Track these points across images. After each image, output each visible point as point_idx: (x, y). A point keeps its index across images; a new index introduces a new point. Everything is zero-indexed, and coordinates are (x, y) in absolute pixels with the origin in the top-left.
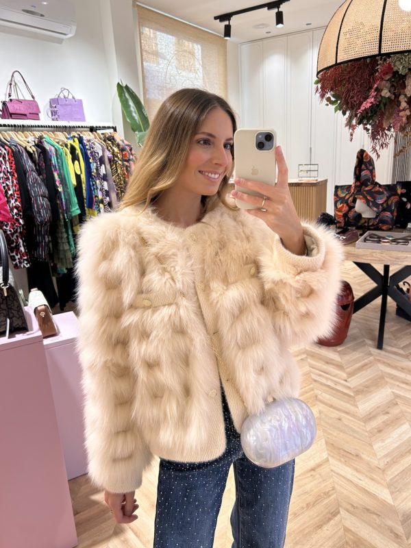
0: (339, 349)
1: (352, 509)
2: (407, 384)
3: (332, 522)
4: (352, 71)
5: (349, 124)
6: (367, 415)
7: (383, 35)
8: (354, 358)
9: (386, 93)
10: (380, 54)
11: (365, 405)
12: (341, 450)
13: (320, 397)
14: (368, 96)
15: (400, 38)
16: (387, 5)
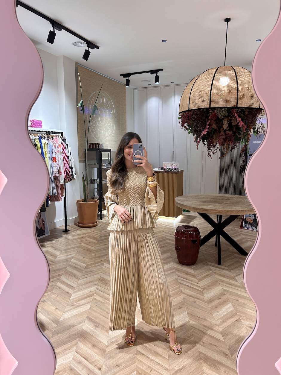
0: (193, 267)
1: (203, 344)
2: (230, 284)
3: (193, 349)
4: (197, 115)
5: (196, 141)
6: (209, 300)
7: (211, 100)
8: (202, 271)
9: (214, 127)
10: (210, 108)
11: (207, 296)
12: (196, 317)
13: (183, 291)
14: (205, 128)
15: (220, 101)
16: (213, 84)
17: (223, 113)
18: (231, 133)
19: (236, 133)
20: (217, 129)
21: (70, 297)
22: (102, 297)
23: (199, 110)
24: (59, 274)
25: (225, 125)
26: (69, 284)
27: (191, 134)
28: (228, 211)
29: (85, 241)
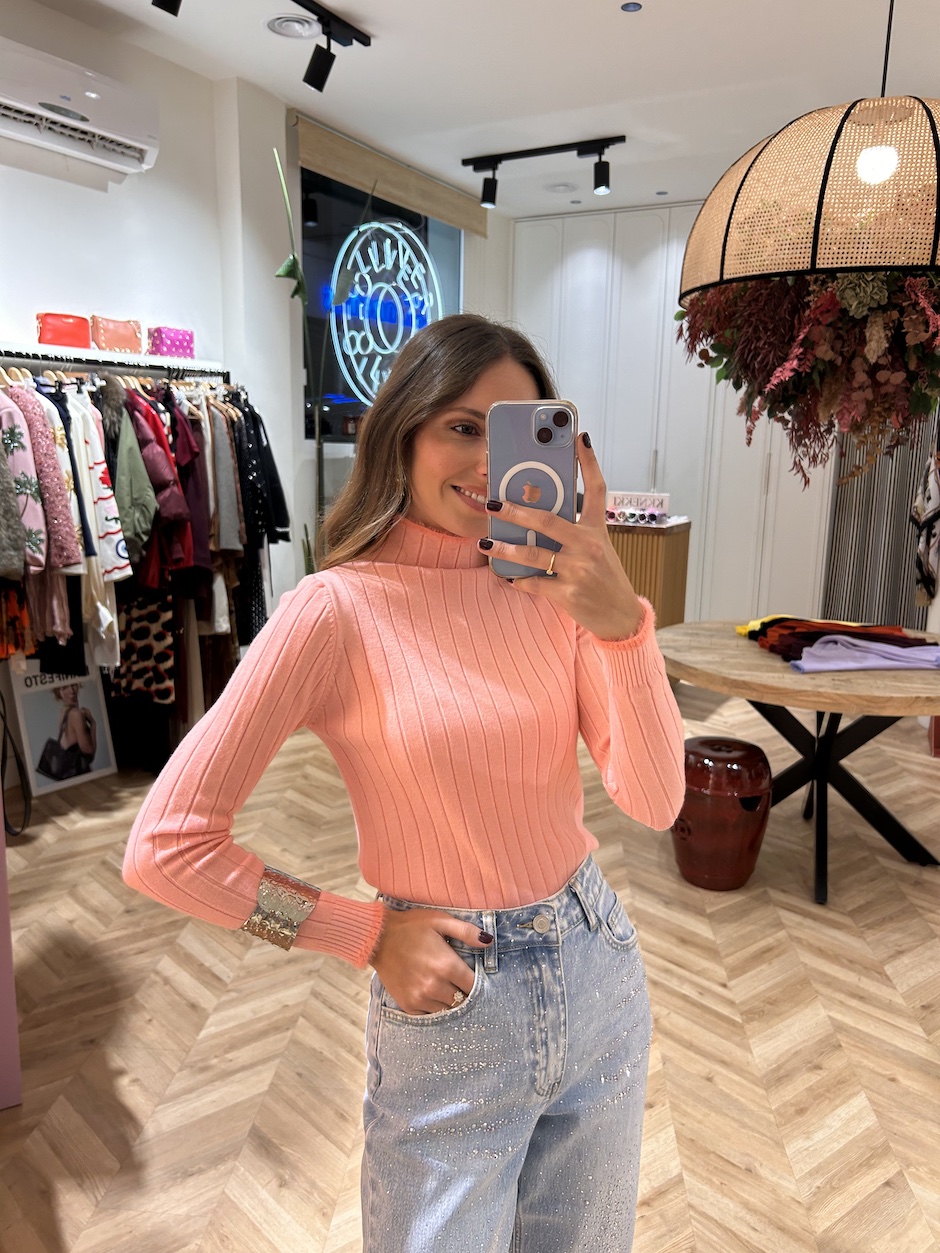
2: (861, 998)
4: (753, 300)
5: (746, 407)
6: (772, 1071)
7: (821, 232)
9: (824, 352)
10: (813, 270)
11: (768, 1047)
12: (712, 1156)
13: (664, 1023)
14: (787, 355)
15: (857, 240)
16: (832, 170)
17: (869, 290)
18: (898, 377)
19: (920, 381)
20: (839, 361)
21: (199, 1027)
22: (328, 1036)
23: (764, 278)
24: (177, 921)
25: (876, 344)
26: (207, 964)
27: (727, 385)
28: (873, 700)
29: (300, 782)
